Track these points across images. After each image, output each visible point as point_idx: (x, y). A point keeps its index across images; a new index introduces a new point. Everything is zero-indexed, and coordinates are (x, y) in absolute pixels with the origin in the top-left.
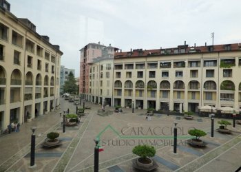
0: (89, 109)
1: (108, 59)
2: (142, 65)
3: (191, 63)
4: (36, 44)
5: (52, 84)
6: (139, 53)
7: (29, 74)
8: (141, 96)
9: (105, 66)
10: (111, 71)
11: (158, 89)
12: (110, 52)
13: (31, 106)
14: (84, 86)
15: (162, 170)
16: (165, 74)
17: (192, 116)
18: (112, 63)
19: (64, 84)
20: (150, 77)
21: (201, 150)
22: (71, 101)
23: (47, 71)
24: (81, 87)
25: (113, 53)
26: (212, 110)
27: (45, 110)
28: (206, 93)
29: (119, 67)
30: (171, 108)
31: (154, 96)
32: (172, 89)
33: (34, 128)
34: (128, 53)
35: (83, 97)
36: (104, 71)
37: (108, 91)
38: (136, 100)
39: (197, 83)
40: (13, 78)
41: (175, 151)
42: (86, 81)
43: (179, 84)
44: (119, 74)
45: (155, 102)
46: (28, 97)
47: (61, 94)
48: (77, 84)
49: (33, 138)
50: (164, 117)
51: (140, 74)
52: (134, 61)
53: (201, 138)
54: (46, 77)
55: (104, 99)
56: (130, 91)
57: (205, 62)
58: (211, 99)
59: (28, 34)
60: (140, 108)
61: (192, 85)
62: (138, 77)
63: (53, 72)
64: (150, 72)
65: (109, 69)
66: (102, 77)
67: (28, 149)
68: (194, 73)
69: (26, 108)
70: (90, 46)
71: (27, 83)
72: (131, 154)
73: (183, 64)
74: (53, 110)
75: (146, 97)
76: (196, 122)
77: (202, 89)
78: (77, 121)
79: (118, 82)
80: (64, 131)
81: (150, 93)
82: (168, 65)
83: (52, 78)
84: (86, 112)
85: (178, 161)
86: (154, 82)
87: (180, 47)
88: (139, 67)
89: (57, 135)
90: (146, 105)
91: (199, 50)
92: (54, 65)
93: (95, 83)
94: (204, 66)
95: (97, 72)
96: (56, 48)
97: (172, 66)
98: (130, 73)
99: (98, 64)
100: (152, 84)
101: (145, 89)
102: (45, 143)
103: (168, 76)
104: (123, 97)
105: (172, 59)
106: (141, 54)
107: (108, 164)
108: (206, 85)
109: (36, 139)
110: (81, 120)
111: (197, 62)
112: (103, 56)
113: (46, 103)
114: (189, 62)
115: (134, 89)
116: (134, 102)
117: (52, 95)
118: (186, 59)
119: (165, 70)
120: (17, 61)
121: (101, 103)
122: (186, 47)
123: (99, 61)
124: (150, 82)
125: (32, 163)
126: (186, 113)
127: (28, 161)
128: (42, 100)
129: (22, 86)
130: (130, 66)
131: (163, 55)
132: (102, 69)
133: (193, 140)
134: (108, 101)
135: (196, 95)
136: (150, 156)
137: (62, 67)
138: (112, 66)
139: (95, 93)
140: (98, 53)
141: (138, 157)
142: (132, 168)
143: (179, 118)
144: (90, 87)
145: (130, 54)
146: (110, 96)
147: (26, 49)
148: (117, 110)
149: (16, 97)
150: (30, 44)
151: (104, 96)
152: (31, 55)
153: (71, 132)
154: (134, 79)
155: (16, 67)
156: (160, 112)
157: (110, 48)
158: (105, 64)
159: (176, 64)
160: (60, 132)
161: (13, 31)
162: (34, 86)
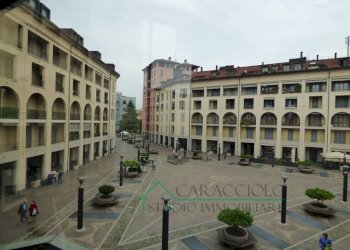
0: (156, 153)
1: (182, 82)
2: (233, 90)
3: (310, 85)
4: (84, 63)
5: (105, 118)
6: (228, 72)
7: (75, 105)
8: (231, 135)
9: (178, 92)
10: (187, 100)
11: (258, 126)
12: (185, 72)
13: (78, 148)
14: (148, 120)
15: (263, 247)
16: (269, 103)
17: (311, 168)
18: (188, 87)
19: (121, 118)
20: (245, 108)
21: (326, 221)
22: (130, 142)
23: (98, 100)
24: (144, 123)
25: (189, 73)
26: (345, 159)
27: (96, 154)
28: (336, 132)
29: (199, 93)
30: (278, 154)
31: (252, 137)
32: (279, 126)
33: (82, 178)
34: (213, 72)
35: (147, 137)
36: (178, 99)
37: (183, 128)
38: (225, 143)
39: (320, 116)
40: (55, 110)
41: (283, 221)
42: (151, 113)
43: (291, 119)
44: (198, 104)
45: (252, 145)
46: (74, 136)
47: (118, 132)
48: (139, 118)
49: (81, 191)
50: (267, 168)
51: (231, 103)
52: (221, 84)
53: (325, 202)
54: (98, 109)
55: (176, 139)
56: (216, 128)
57: (334, 83)
58: (344, 142)
59: (74, 50)
60: (229, 154)
61: (312, 120)
62: (227, 108)
63: (106, 102)
64: (246, 100)
65: (184, 96)
66: (173, 108)
67: (73, 207)
68: (316, 101)
69: (72, 150)
70: (158, 64)
71: (73, 117)
72: (216, 220)
73: (298, 88)
74: (106, 155)
75: (239, 138)
76: (319, 177)
77: (328, 126)
78: (139, 171)
79: (197, 116)
80: (121, 185)
81: (245, 132)
82: (274, 89)
83: (106, 110)
84: (151, 157)
85: (288, 235)
86: (252, 115)
87: (293, 62)
88: (228, 93)
89: (111, 189)
90: (238, 150)
91: (323, 66)
92: (108, 91)
93: (164, 116)
94: (333, 90)
95: (166, 101)
96: (110, 68)
97: (280, 90)
98: (215, 102)
99: (168, 89)
100: (248, 119)
101: (238, 125)
102: (96, 199)
103: (273, 105)
104: (205, 137)
105: (280, 81)
106: (232, 74)
107: (182, 233)
108: (336, 120)
109: (85, 194)
110: (144, 169)
111: (321, 84)
112: (175, 78)
113: (97, 144)
114: (307, 84)
115: (221, 125)
116: (221, 145)
117: (105, 134)
118: (302, 79)
119: (269, 97)
120: (59, 87)
121: (172, 145)
122: (302, 60)
123: (170, 85)
124: (245, 115)
125: (80, 226)
126: (302, 163)
127: (74, 223)
128: (92, 140)
129: (67, 121)
130: (215, 92)
131: (266, 74)
132: (174, 97)
133: (313, 204)
134: (183, 142)
135: (319, 135)
136: (243, 225)
137: (119, 95)
138: (189, 92)
139: (164, 131)
140: (169, 74)
141: (227, 226)
142: (216, 241)
143: (291, 171)
144: (156, 123)
145: (214, 75)
146: (186, 135)
147: (72, 71)
148: (196, 156)
149: (59, 136)
150: (76, 64)
151: (177, 135)
152: (78, 78)
153: (131, 185)
154: (221, 111)
155: (59, 95)
156: (260, 161)
157: (185, 65)
158: (178, 88)
159: (287, 87)
160: (116, 185)
161: (54, 47)
162: (82, 121)
